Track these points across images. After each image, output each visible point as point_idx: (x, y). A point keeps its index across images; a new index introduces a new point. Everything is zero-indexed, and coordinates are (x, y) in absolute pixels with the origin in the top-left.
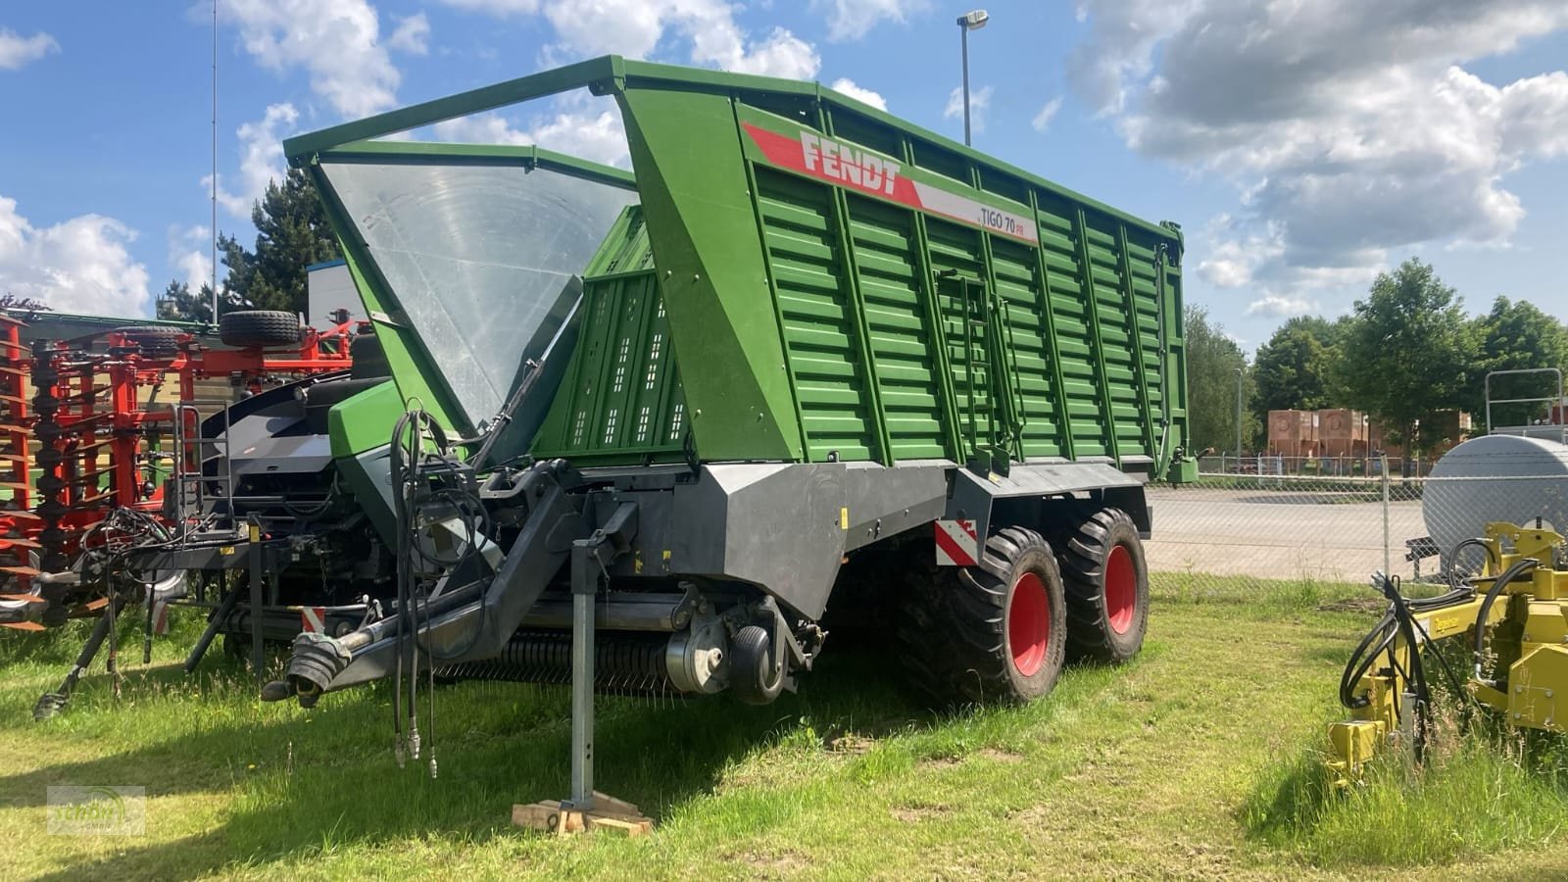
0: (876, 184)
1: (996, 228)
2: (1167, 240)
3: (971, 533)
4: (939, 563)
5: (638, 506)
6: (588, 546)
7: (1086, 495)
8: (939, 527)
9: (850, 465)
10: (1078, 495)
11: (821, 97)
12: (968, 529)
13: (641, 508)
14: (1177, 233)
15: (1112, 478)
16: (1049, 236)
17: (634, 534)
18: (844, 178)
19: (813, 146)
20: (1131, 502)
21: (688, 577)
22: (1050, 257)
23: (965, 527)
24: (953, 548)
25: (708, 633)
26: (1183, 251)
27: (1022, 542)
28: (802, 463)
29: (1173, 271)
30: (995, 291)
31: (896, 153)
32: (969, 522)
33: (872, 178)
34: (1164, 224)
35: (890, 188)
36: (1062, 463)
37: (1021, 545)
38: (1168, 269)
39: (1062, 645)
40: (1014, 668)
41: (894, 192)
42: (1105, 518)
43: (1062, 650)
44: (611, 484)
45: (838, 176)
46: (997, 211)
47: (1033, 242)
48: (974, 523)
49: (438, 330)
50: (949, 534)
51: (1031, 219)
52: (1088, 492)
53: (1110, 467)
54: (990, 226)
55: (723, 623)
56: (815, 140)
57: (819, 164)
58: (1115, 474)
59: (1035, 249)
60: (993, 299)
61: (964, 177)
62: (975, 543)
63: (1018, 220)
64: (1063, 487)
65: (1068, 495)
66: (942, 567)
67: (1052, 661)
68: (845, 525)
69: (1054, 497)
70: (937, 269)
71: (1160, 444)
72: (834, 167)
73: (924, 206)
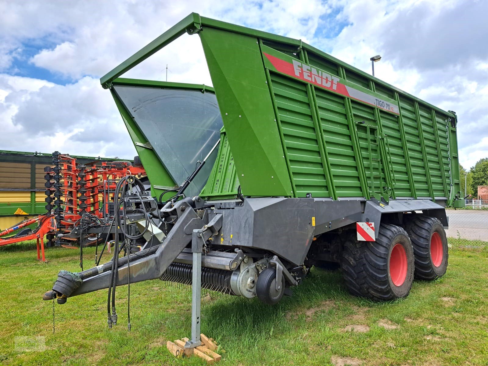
0: (328, 85)
1: (382, 107)
2: (451, 117)
3: (372, 228)
4: (358, 240)
5: (222, 216)
6: (198, 232)
7: (421, 212)
8: (358, 224)
9: (316, 199)
10: (417, 212)
11: (302, 46)
12: (371, 226)
13: (223, 216)
14: (455, 115)
15: (433, 205)
16: (404, 112)
17: (221, 227)
18: (313, 81)
19: (299, 66)
20: (440, 214)
21: (238, 247)
22: (405, 121)
23: (369, 225)
24: (364, 234)
25: (248, 271)
26: (457, 122)
27: (395, 231)
28: (293, 198)
29: (453, 129)
30: (381, 132)
31: (338, 74)
32: (371, 223)
33: (327, 83)
34: (449, 111)
35: (335, 87)
36: (411, 200)
37: (394, 233)
38: (451, 128)
39: (413, 273)
40: (392, 284)
41: (337, 89)
42: (430, 222)
43: (413, 275)
44: (213, 206)
45: (311, 80)
46: (382, 101)
47: (398, 114)
48: (373, 224)
49: (163, 149)
50: (362, 228)
51: (397, 105)
52: (422, 211)
53: (431, 201)
54: (379, 106)
55: (256, 267)
56: (300, 64)
57: (301, 74)
58: (433, 204)
59: (398, 117)
60: (380, 134)
61: (368, 86)
62: (374, 232)
63: (392, 105)
64: (412, 209)
65: (413, 212)
66: (360, 241)
67: (409, 280)
68: (314, 224)
69: (408, 213)
70: (357, 121)
71: (450, 193)
72: (308, 76)
73: (350, 95)
